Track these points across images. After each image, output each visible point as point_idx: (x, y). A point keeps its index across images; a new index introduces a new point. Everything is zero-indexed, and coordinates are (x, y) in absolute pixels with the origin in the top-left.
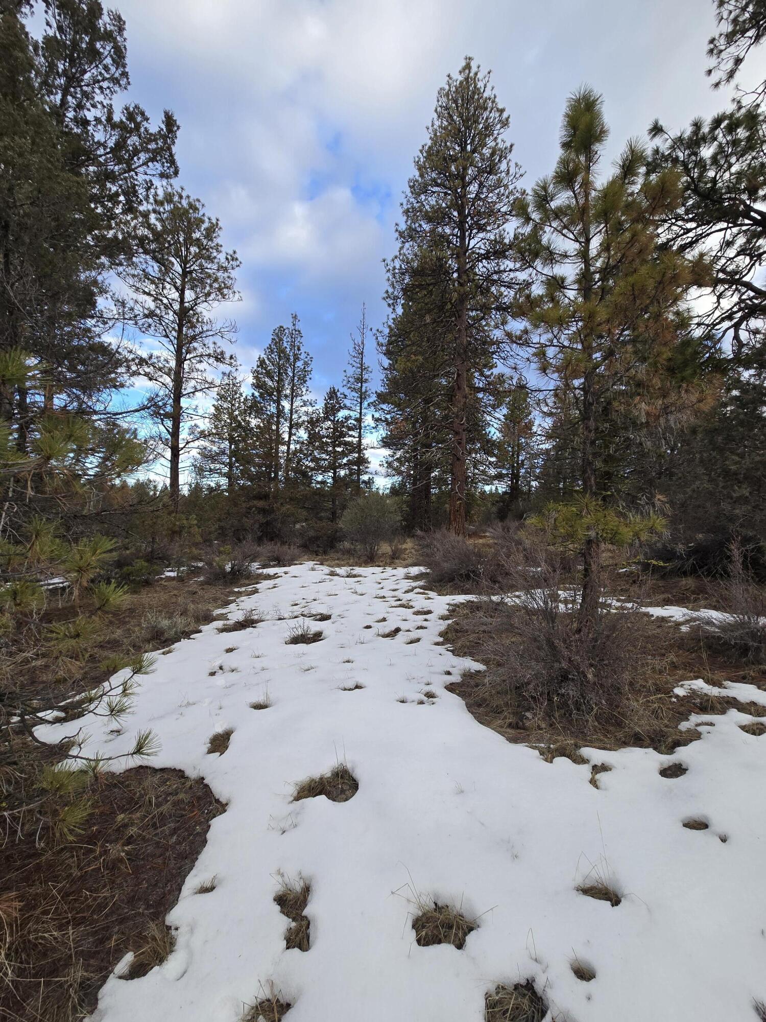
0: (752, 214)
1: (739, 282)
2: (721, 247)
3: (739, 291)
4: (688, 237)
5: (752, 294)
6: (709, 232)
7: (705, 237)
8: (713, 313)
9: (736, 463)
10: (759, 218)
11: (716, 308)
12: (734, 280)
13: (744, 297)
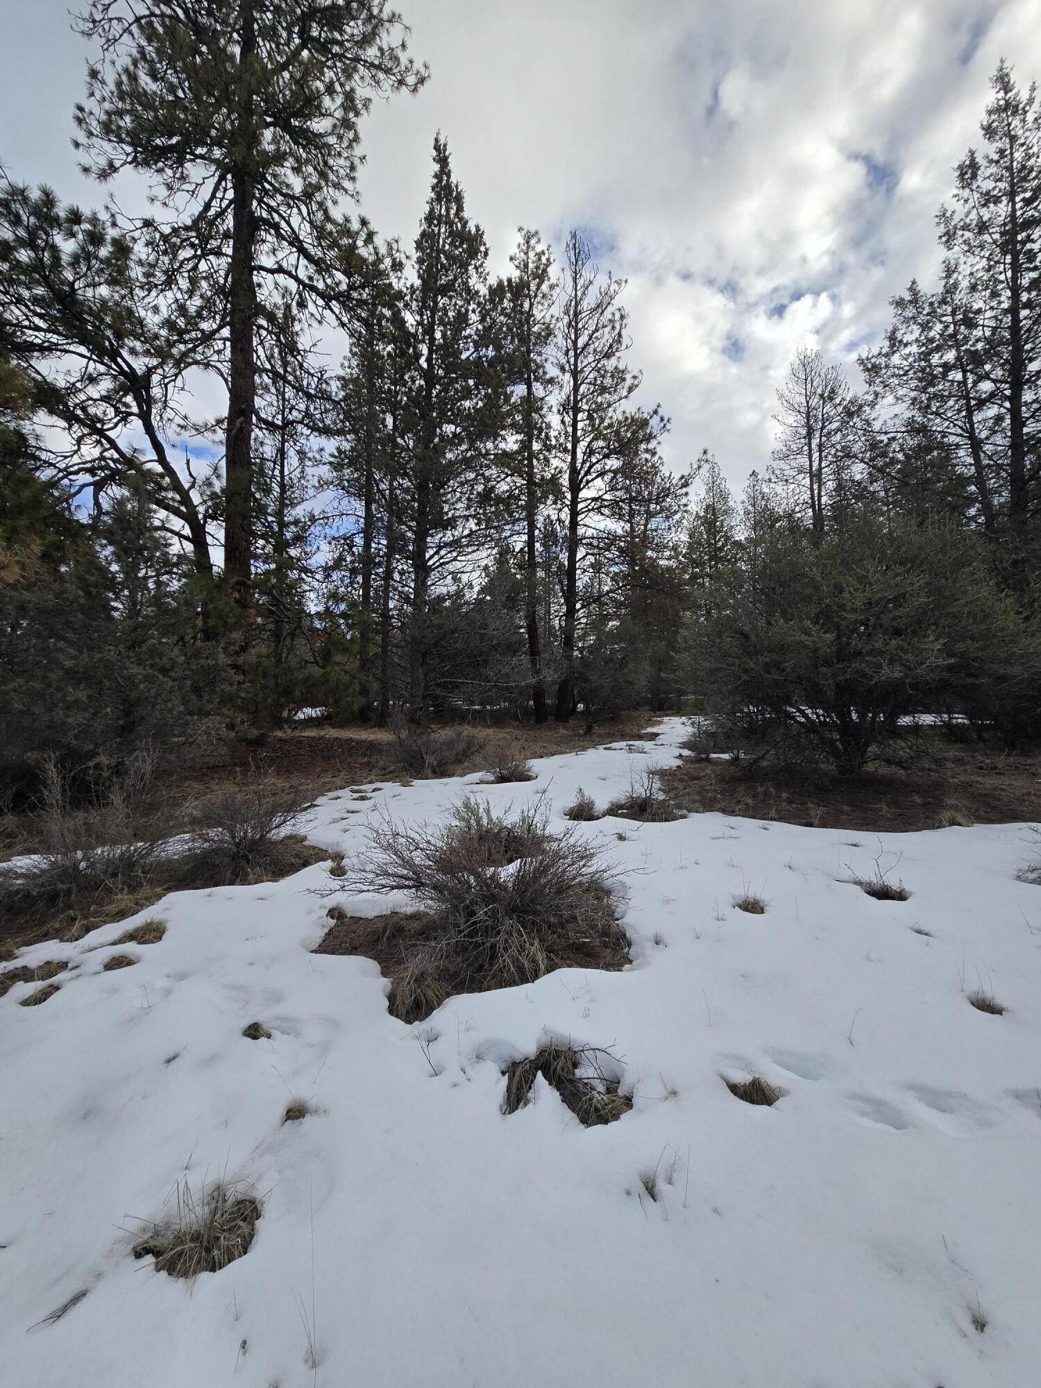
0: (119, 360)
1: (101, 433)
2: (83, 377)
3: (102, 445)
4: (36, 337)
5: (116, 456)
6: (67, 347)
7: (61, 351)
8: (72, 456)
9: (72, 658)
10: (126, 369)
11: (76, 452)
12: (95, 427)
13: (106, 454)
